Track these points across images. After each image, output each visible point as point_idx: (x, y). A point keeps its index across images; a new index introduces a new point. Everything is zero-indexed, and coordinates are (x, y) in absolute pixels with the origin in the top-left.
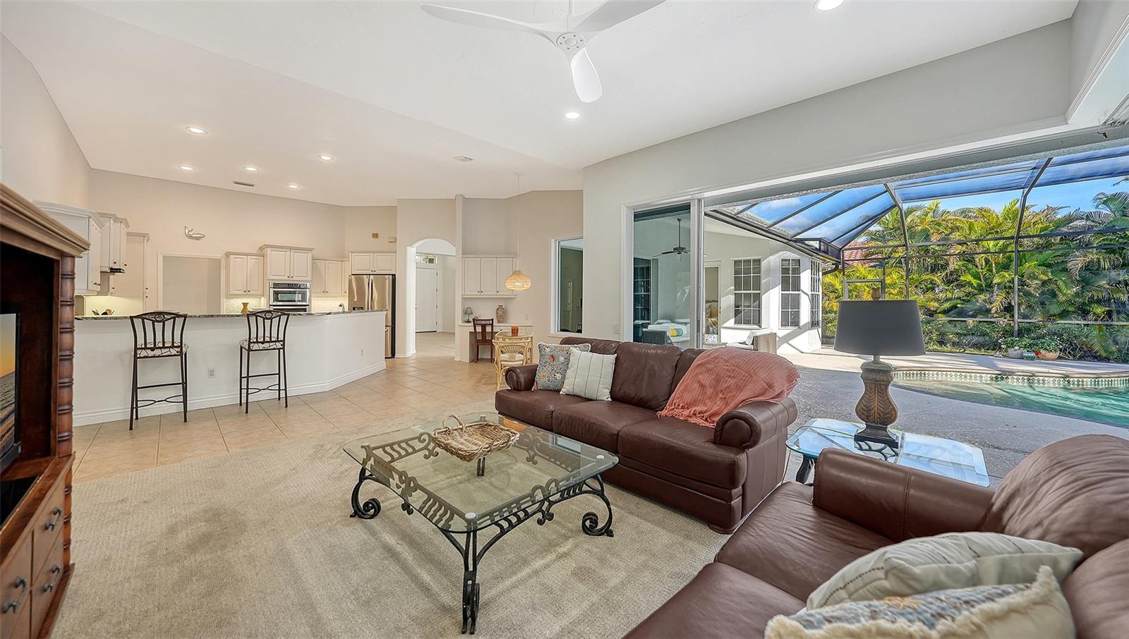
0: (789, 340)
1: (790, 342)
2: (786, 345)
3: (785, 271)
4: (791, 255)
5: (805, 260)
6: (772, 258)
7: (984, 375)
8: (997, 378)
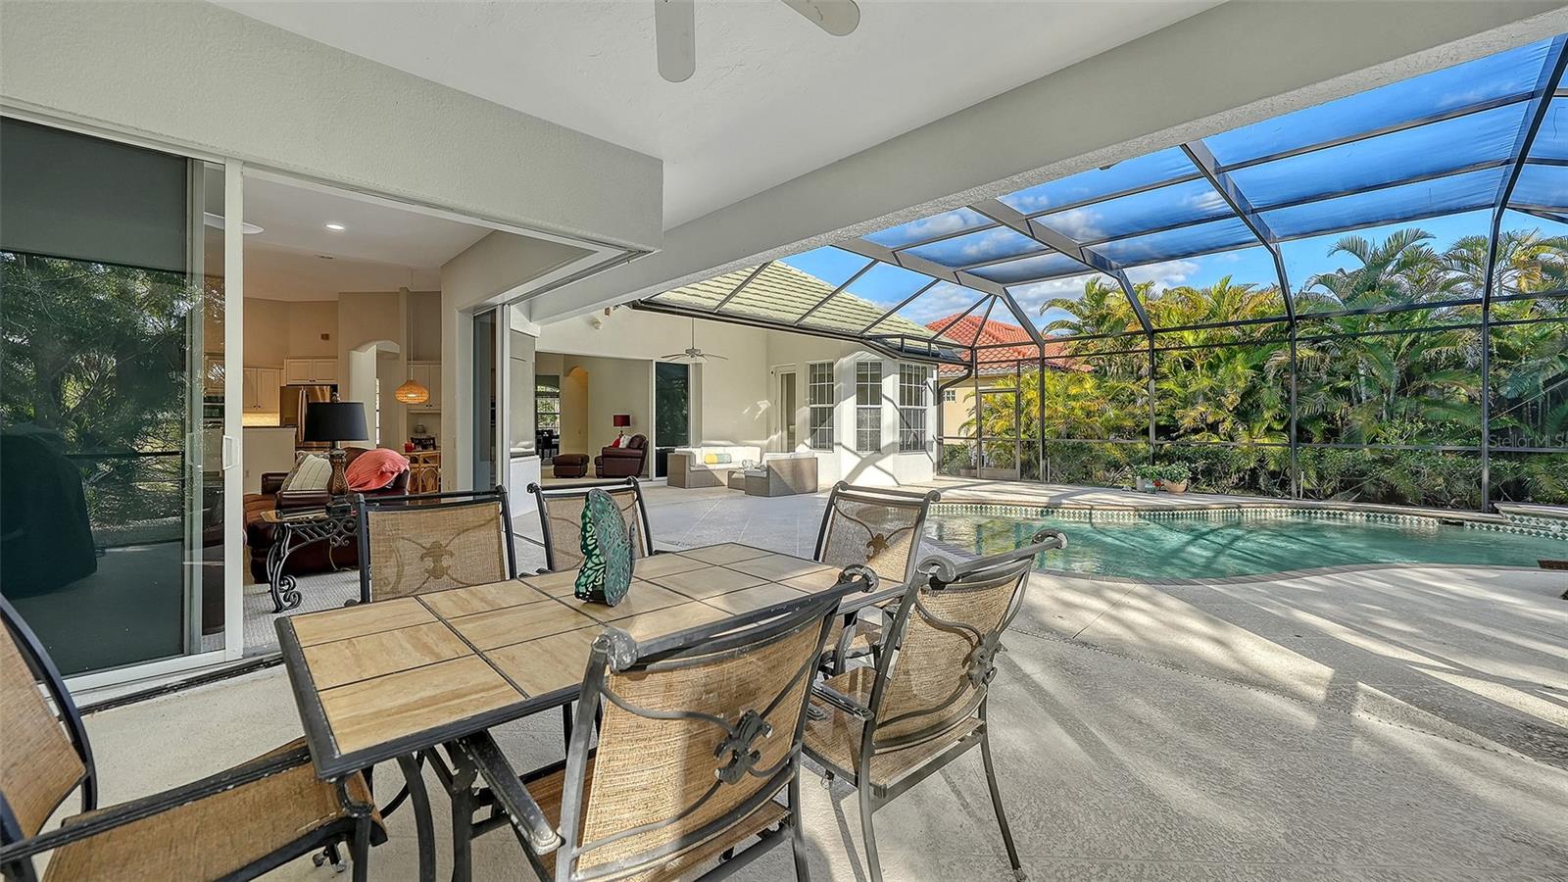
0: (877, 460)
1: (878, 464)
2: (871, 467)
3: (861, 377)
4: (869, 356)
5: (888, 363)
6: (844, 360)
7: (1029, 509)
8: (1042, 512)
